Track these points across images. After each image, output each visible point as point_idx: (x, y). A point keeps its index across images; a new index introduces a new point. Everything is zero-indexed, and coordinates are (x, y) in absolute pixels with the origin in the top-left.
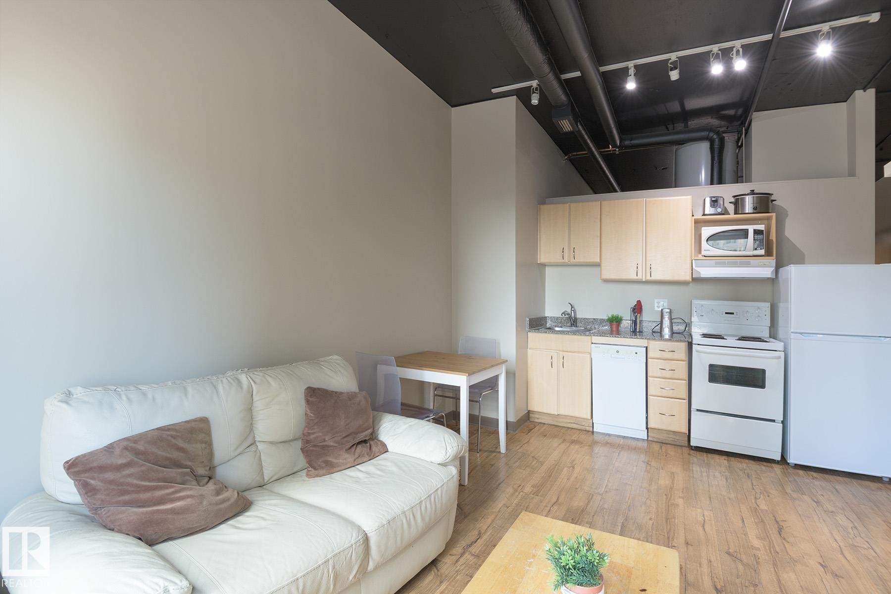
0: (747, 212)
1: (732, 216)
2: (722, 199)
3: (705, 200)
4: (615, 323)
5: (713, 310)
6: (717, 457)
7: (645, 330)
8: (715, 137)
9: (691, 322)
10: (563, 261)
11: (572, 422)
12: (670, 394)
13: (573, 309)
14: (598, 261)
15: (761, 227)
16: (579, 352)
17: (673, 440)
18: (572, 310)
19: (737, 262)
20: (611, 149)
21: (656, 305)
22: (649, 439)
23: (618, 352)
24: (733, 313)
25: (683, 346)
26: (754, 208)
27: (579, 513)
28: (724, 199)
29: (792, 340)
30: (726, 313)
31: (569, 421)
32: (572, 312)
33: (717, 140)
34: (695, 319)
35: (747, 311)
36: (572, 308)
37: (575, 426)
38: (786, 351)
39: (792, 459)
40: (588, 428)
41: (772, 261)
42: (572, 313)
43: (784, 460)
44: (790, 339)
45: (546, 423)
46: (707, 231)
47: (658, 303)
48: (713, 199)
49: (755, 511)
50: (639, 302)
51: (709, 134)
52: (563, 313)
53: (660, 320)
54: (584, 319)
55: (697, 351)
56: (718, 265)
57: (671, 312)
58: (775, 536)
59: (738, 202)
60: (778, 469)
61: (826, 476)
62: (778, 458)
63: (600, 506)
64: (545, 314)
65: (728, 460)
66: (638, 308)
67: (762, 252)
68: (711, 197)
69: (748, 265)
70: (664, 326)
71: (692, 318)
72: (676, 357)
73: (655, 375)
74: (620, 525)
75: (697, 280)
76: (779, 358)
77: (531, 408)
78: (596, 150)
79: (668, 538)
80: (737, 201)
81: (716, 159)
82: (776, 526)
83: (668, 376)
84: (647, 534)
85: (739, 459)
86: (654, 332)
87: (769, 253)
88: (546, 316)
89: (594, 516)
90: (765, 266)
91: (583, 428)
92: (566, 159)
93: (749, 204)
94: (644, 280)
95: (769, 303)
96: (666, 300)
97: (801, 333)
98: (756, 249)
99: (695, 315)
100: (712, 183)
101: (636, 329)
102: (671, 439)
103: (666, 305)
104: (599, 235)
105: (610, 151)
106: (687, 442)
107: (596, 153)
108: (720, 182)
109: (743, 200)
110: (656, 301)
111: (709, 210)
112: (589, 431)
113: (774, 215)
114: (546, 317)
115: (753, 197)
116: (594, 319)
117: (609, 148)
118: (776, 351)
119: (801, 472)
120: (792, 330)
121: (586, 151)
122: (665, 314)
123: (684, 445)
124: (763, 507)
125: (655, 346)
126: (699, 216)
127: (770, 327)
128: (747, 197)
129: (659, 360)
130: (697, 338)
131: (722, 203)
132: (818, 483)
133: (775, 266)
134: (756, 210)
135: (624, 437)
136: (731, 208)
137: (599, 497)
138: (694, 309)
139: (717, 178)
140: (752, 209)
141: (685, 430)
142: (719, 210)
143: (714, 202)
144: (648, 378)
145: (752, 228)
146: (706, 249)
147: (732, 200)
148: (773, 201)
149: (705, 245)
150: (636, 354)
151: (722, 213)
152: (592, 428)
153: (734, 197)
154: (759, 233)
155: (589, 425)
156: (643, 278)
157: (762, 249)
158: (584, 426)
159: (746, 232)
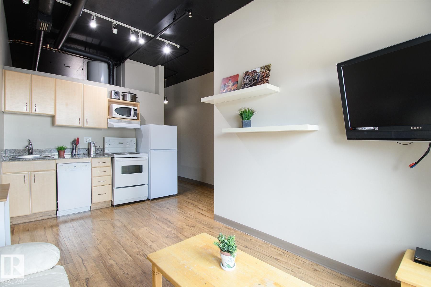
0: (128, 100)
1: (121, 100)
2: (118, 92)
3: (111, 91)
4: (62, 151)
5: (114, 142)
6: (126, 206)
7: (80, 153)
8: (111, 63)
9: (105, 148)
10: (26, 111)
11: (41, 216)
12: (104, 183)
14: (54, 114)
15: (136, 108)
16: (47, 171)
17: (104, 206)
19: (127, 121)
22: (91, 210)
23: (75, 167)
24: (122, 143)
25: (109, 159)
26: (131, 99)
27: (100, 258)
29: (151, 153)
30: (120, 143)
31: (39, 216)
33: (111, 65)
34: (106, 146)
35: (128, 142)
37: (43, 218)
38: (149, 157)
39: (151, 198)
40: (53, 216)
41: (138, 122)
42: (30, 146)
46: (114, 106)
47: (86, 139)
49: (157, 219)
50: (78, 138)
51: (108, 61)
53: (88, 148)
55: (116, 161)
56: (119, 122)
57: (95, 143)
58: (171, 224)
59: (124, 96)
61: (162, 199)
62: (147, 198)
63: (106, 249)
65: (131, 206)
66: (77, 142)
67: (136, 118)
68: (114, 91)
69: (130, 123)
70: (92, 151)
72: (106, 165)
73: (96, 176)
74: (124, 251)
76: (147, 160)
79: (145, 244)
81: (111, 73)
82: (167, 221)
83: (102, 175)
84: (137, 248)
85: (134, 204)
86: (85, 154)
87: (138, 119)
89: (108, 255)
90: (136, 124)
91: (50, 217)
93: (129, 97)
94: (83, 127)
95: (136, 139)
97: (153, 150)
98: (134, 117)
99: (106, 144)
101: (76, 153)
102: (103, 206)
104: (54, 98)
105: (47, 48)
109: (126, 95)
110: (85, 137)
111: (113, 96)
112: (54, 218)
113: (138, 103)
115: (130, 95)
117: (47, 46)
118: (144, 157)
119: (155, 201)
122: (92, 144)
123: (109, 206)
124: (158, 217)
125: (95, 161)
127: (136, 148)
128: (128, 94)
129: (98, 168)
131: (119, 94)
132: (162, 202)
133: (140, 124)
135: (78, 213)
136: (121, 97)
137: (101, 246)
138: (106, 142)
139: (112, 82)
141: (111, 199)
142: (118, 97)
144: (92, 178)
145: (133, 108)
146: (115, 114)
147: (122, 94)
148: (137, 98)
149: (114, 112)
150: (86, 166)
151: (119, 99)
152: (56, 216)
153: (123, 93)
154: (135, 110)
155: (54, 214)
156: (83, 126)
157: (136, 117)
158: (50, 215)
159: (131, 109)
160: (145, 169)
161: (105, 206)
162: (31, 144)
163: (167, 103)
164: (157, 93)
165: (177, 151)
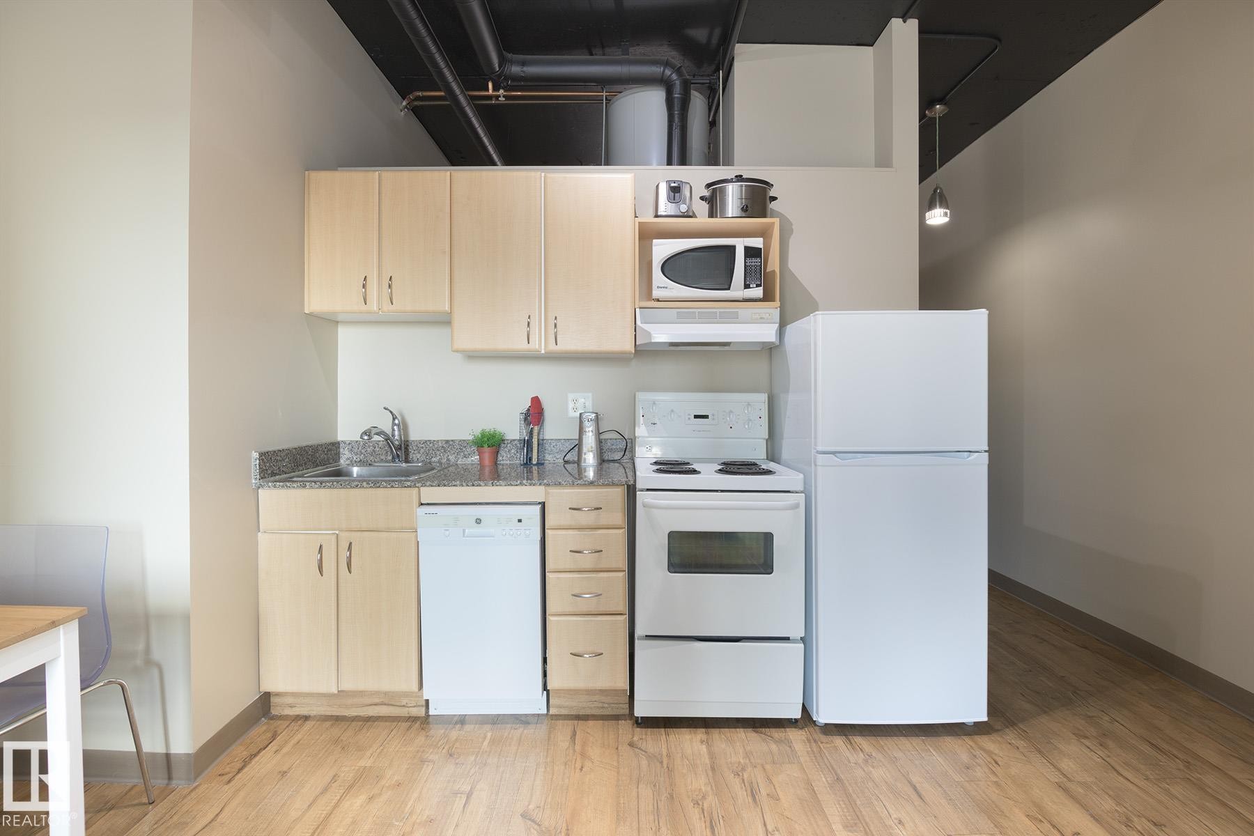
0: (730, 216)
2: (688, 186)
3: (657, 186)
4: (486, 448)
5: (672, 411)
7: (549, 457)
8: (674, 77)
9: (635, 438)
10: (364, 308)
11: (375, 701)
12: (592, 605)
13: (396, 422)
14: (447, 308)
15: (757, 242)
16: (388, 530)
17: (601, 705)
18: (394, 424)
19: (716, 312)
20: (491, 91)
21: (571, 405)
22: (551, 712)
23: (478, 521)
24: (707, 417)
25: (618, 494)
26: (742, 209)
28: (691, 187)
29: (819, 468)
30: (696, 417)
31: (369, 701)
32: (395, 427)
33: (678, 82)
34: (641, 431)
35: (731, 412)
36: (394, 419)
37: (384, 711)
38: (807, 493)
39: (823, 716)
40: (414, 711)
41: (771, 311)
42: (393, 430)
43: (806, 718)
44: (816, 465)
45: (313, 713)
46: (663, 249)
47: (575, 401)
48: (673, 185)
50: (536, 402)
51: (663, 72)
52: (365, 433)
53: (577, 437)
54: (426, 441)
55: (645, 506)
56: (683, 318)
57: (597, 419)
59: (714, 199)
60: (796, 737)
62: (796, 714)
64: (337, 436)
66: (535, 414)
67: (758, 292)
68: (668, 182)
69: (733, 319)
70: (585, 449)
71: (637, 429)
72: (603, 522)
73: (561, 567)
75: (645, 352)
76: (797, 506)
77: (267, 687)
78: (462, 92)
80: (714, 192)
81: (676, 119)
83: (588, 566)
86: (566, 462)
87: (768, 297)
88: (340, 438)
90: (762, 320)
91: (403, 712)
92: (406, 107)
93: (733, 196)
94: (543, 352)
95: (766, 395)
96: (590, 395)
97: (834, 453)
98: (747, 286)
99: (642, 422)
100: (669, 163)
101: (531, 459)
102: (595, 706)
103: (589, 405)
104: (448, 249)
105: (490, 98)
106: (627, 706)
107: (462, 99)
108: (683, 161)
109: (723, 192)
110: (571, 396)
111: (665, 207)
112: (418, 718)
113: (776, 221)
114: (339, 443)
115: (742, 186)
116: (447, 442)
117: (487, 90)
118: (788, 492)
120: (820, 448)
121: (440, 90)
122: (586, 423)
123: (622, 716)
125: (561, 498)
126: (648, 218)
127: (767, 440)
128: (730, 187)
129: (571, 532)
130: (645, 474)
131: (688, 194)
133: (778, 320)
134: (747, 211)
136: (702, 208)
138: (640, 412)
139: (678, 153)
140: (739, 209)
141: (624, 684)
142: (684, 208)
143: (675, 190)
144: (547, 573)
145: (740, 244)
146: (664, 286)
147: (706, 193)
148: (774, 199)
149: (658, 277)
150: (520, 521)
151: (689, 215)
152: (423, 710)
153: (708, 186)
154: (751, 252)
155: (418, 704)
156: (543, 347)
157: (758, 286)
158: (404, 706)
159: (732, 249)
160: (787, 552)
161: (603, 707)
162: (396, 425)
163: (946, 220)
164: (884, 160)
165: (987, 462)
